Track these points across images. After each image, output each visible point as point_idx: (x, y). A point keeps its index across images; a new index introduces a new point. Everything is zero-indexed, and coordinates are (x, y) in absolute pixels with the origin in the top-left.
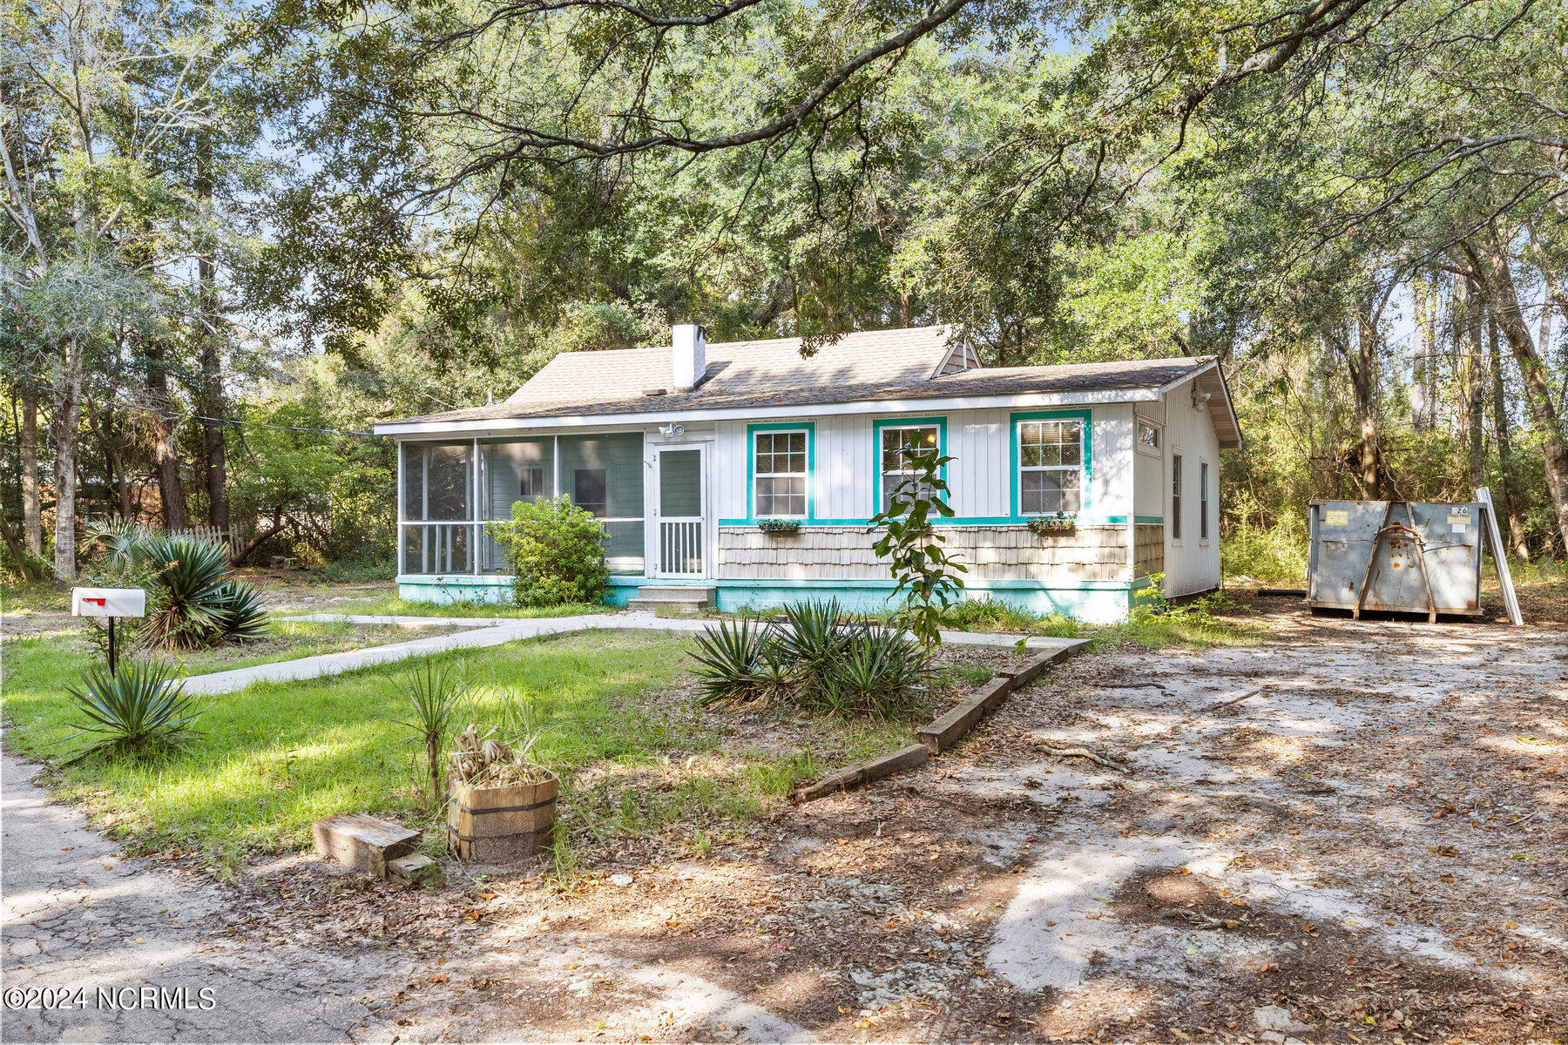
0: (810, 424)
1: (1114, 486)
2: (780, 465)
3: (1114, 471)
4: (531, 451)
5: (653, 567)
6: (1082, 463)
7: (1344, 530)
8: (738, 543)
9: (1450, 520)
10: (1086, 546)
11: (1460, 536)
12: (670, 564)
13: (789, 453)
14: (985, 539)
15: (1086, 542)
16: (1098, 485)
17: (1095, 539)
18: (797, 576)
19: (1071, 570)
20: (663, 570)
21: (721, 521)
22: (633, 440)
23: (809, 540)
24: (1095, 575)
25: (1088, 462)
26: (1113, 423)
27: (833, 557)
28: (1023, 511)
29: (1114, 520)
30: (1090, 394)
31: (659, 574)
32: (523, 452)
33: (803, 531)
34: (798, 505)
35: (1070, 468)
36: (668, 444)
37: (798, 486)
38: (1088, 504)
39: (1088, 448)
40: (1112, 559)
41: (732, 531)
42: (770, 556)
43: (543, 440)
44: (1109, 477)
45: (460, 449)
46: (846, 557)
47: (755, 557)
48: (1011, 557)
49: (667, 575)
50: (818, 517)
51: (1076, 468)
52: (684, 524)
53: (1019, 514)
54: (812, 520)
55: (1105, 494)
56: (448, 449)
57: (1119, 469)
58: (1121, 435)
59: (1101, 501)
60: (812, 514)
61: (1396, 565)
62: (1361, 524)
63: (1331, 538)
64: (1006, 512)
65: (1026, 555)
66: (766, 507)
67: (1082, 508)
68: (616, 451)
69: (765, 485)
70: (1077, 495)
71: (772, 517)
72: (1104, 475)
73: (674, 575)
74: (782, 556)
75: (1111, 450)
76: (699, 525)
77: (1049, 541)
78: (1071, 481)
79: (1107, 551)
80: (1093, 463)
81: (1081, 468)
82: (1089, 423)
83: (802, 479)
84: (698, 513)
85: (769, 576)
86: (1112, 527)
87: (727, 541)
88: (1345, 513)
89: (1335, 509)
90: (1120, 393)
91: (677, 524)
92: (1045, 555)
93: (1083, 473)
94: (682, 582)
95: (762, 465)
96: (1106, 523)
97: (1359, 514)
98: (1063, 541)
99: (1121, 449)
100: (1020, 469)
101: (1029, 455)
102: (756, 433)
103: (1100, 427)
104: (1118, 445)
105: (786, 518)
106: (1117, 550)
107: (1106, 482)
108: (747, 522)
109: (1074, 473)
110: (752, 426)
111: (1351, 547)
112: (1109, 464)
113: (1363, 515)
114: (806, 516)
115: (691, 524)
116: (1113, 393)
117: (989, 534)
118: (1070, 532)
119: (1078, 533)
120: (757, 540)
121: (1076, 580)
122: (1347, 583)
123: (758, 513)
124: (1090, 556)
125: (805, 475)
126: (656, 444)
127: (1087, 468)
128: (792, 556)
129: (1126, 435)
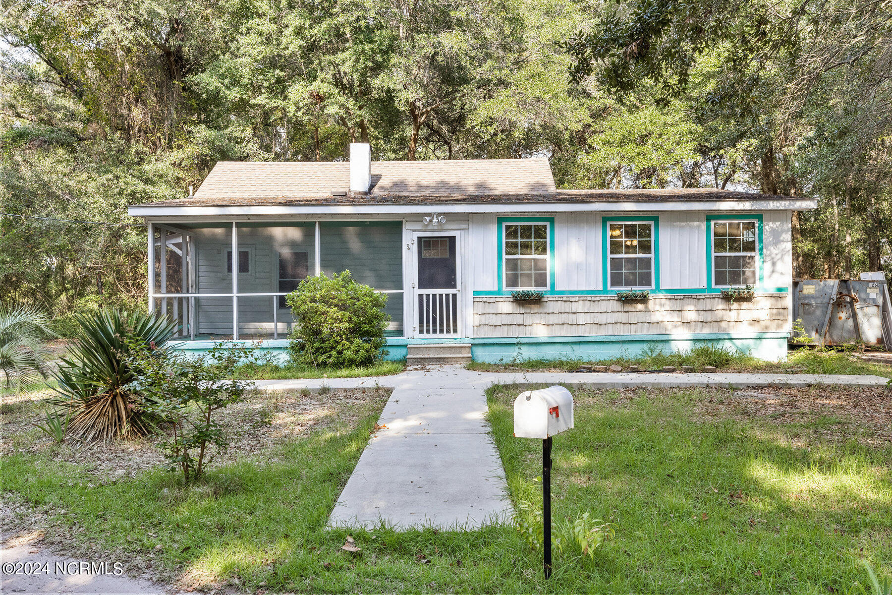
0: (551, 218)
1: (779, 266)
2: (526, 248)
3: (779, 256)
4: (294, 233)
5: (412, 329)
6: (757, 251)
7: (813, 297)
8: (490, 309)
9: (868, 291)
10: (761, 308)
11: (874, 300)
12: (428, 325)
13: (533, 240)
14: (688, 304)
15: (759, 306)
16: (768, 266)
17: (767, 303)
18: (541, 332)
19: (751, 325)
20: (421, 331)
21: (476, 293)
22: (394, 227)
23: (551, 307)
24: (767, 328)
25: (761, 250)
26: (778, 224)
27: (571, 319)
28: (716, 284)
29: (780, 290)
30: (771, 203)
31: (417, 335)
32: (285, 235)
33: (546, 299)
34: (541, 280)
35: (749, 254)
36: (425, 231)
37: (540, 265)
38: (761, 279)
39: (761, 241)
40: (778, 315)
41: (485, 300)
42: (519, 319)
43: (306, 226)
44: (775, 260)
45: (219, 231)
46: (582, 319)
47: (506, 320)
48: (708, 317)
49: (425, 335)
50: (557, 289)
51: (753, 254)
52: (441, 295)
53: (713, 286)
54: (553, 291)
55: (773, 271)
56: (206, 231)
57: (782, 255)
58: (783, 231)
59: (770, 276)
60: (553, 285)
61: (840, 318)
62: (823, 293)
63: (806, 302)
64: (704, 284)
65: (719, 314)
66: (513, 281)
67: (757, 282)
68: (377, 237)
69: (513, 265)
70: (754, 273)
71: (520, 289)
72: (773, 258)
73: (431, 335)
74: (528, 319)
75: (777, 242)
76: (454, 296)
77: (735, 305)
78: (749, 263)
79: (775, 311)
80: (765, 251)
81: (756, 255)
82: (762, 223)
83: (544, 260)
84: (454, 287)
85: (516, 334)
86: (778, 295)
87: (481, 308)
88: (813, 287)
89: (808, 284)
90: (792, 203)
91: (434, 295)
92: (733, 315)
93: (757, 258)
94: (440, 341)
95: (512, 248)
96: (773, 291)
97: (821, 287)
98: (745, 305)
99: (783, 241)
100: (714, 254)
101: (720, 244)
102: (504, 224)
103: (769, 226)
104: (782, 238)
105: (532, 289)
106: (781, 310)
107: (774, 264)
108: (499, 292)
109: (752, 258)
110: (501, 219)
111: (817, 307)
112: (775, 251)
113: (823, 287)
114: (548, 288)
115: (447, 295)
116: (787, 203)
117: (691, 301)
118: (749, 299)
119: (754, 300)
120: (507, 307)
121: (753, 331)
122: (815, 329)
123: (507, 286)
124: (763, 315)
125: (547, 257)
126: (414, 231)
127: (761, 254)
128: (537, 319)
129: (787, 232)
